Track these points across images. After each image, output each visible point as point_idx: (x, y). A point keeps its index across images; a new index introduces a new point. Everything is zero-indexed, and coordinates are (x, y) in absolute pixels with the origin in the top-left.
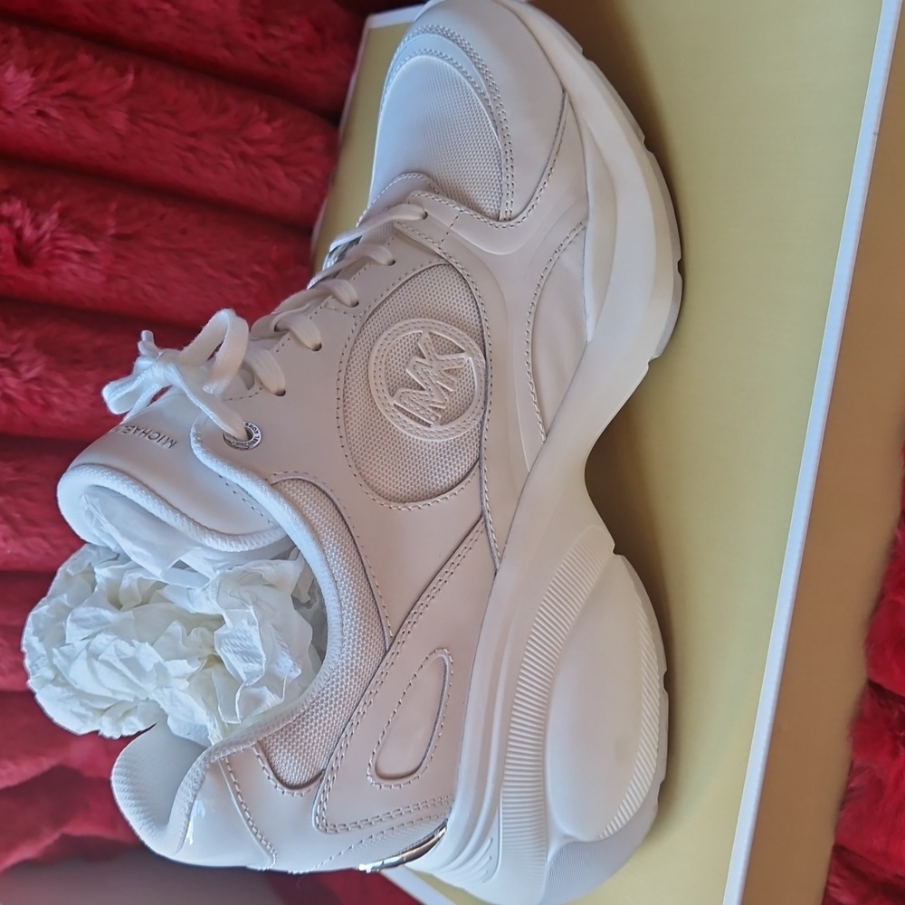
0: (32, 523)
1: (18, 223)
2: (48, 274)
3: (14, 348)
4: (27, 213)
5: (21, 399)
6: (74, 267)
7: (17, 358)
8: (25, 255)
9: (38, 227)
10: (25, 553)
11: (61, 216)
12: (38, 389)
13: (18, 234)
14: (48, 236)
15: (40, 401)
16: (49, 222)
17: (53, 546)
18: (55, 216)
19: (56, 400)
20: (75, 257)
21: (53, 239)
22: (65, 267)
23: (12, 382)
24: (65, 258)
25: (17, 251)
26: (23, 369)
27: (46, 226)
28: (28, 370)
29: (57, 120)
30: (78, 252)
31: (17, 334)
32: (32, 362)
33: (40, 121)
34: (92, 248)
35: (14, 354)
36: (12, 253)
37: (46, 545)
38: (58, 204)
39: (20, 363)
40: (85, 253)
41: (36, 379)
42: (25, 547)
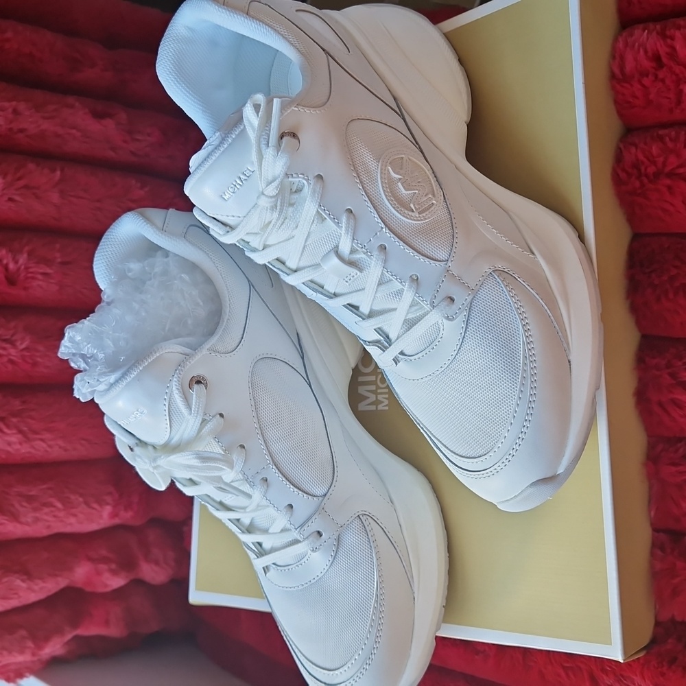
0: (36, 433)
1: (5, 262)
2: (25, 289)
3: (11, 332)
4: (10, 255)
5: (20, 361)
6: (40, 283)
7: (14, 338)
8: (11, 280)
9: (16, 262)
10: (33, 451)
11: (30, 254)
12: (28, 354)
13: (6, 267)
14: (23, 267)
15: (30, 361)
16: (22, 259)
17: (50, 446)
18: (25, 255)
19: (39, 359)
20: (40, 277)
21: (27, 268)
22: (35, 283)
23: (13, 351)
24: (33, 278)
25: (7, 278)
26: (18, 344)
27: (21, 261)
28: (21, 344)
29: (20, 202)
31: (13, 324)
32: (23, 340)
33: (11, 204)
34: (49, 271)
35: (12, 336)
36: (4, 279)
37: (44, 445)
38: (27, 249)
39: (16, 340)
40: (44, 274)
41: (26, 349)
42: (33, 447)
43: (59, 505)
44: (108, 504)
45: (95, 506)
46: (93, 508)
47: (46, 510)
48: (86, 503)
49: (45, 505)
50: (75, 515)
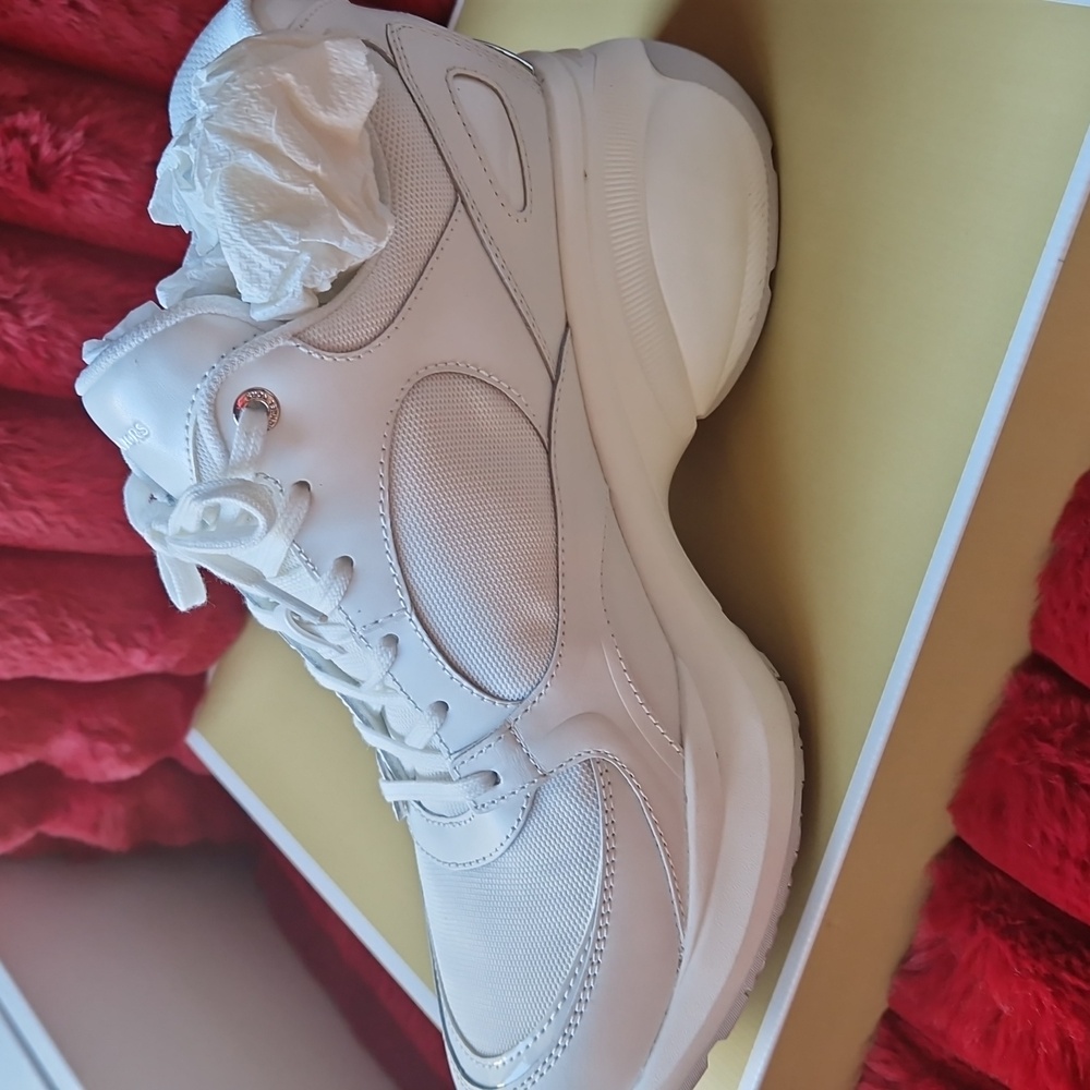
0: (27, 496)
1: (34, 139)
2: (66, 203)
3: (18, 289)
4: (47, 126)
5: (21, 349)
6: (98, 197)
7: (21, 301)
8: (40, 177)
9: (58, 146)
10: (11, 526)
11: (87, 135)
12: (44, 340)
13: (34, 151)
14: (69, 158)
15: (44, 355)
16: (72, 140)
17: (48, 524)
18: (79, 135)
19: (63, 355)
20: (100, 185)
21: (76, 162)
22: (87, 196)
23: (12, 329)
24: (87, 186)
25: (31, 172)
26: (26, 315)
27: (67, 146)
28: (32, 317)
29: (94, 15)
30: (103, 179)
31: (23, 273)
32: (38, 309)
33: (72, 16)
34: (124, 177)
35: (17, 296)
36: (24, 173)
37: (38, 521)
38: (84, 121)
39: (24, 306)
40: (112, 182)
41: (41, 329)
42: (15, 521)
43: (44, 637)
44: (138, 646)
45: (114, 646)
46: (109, 650)
47: (16, 641)
48: (98, 640)
49: (17, 631)
50: (70, 657)
